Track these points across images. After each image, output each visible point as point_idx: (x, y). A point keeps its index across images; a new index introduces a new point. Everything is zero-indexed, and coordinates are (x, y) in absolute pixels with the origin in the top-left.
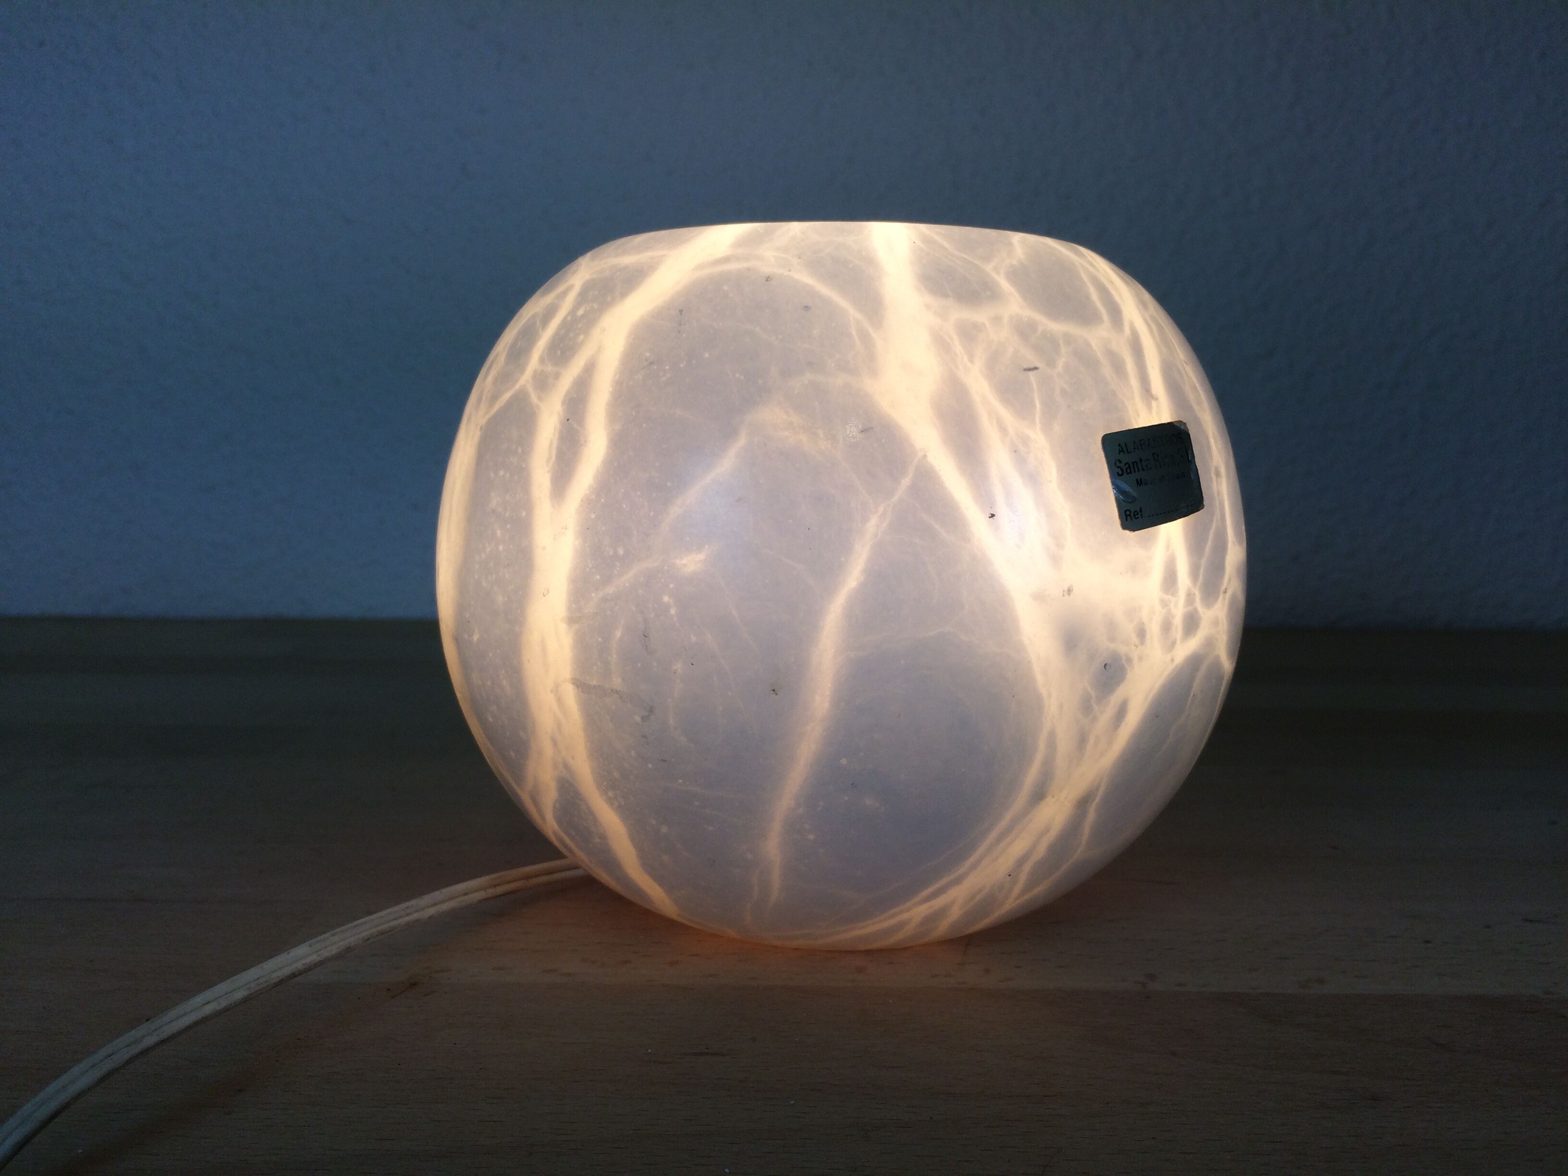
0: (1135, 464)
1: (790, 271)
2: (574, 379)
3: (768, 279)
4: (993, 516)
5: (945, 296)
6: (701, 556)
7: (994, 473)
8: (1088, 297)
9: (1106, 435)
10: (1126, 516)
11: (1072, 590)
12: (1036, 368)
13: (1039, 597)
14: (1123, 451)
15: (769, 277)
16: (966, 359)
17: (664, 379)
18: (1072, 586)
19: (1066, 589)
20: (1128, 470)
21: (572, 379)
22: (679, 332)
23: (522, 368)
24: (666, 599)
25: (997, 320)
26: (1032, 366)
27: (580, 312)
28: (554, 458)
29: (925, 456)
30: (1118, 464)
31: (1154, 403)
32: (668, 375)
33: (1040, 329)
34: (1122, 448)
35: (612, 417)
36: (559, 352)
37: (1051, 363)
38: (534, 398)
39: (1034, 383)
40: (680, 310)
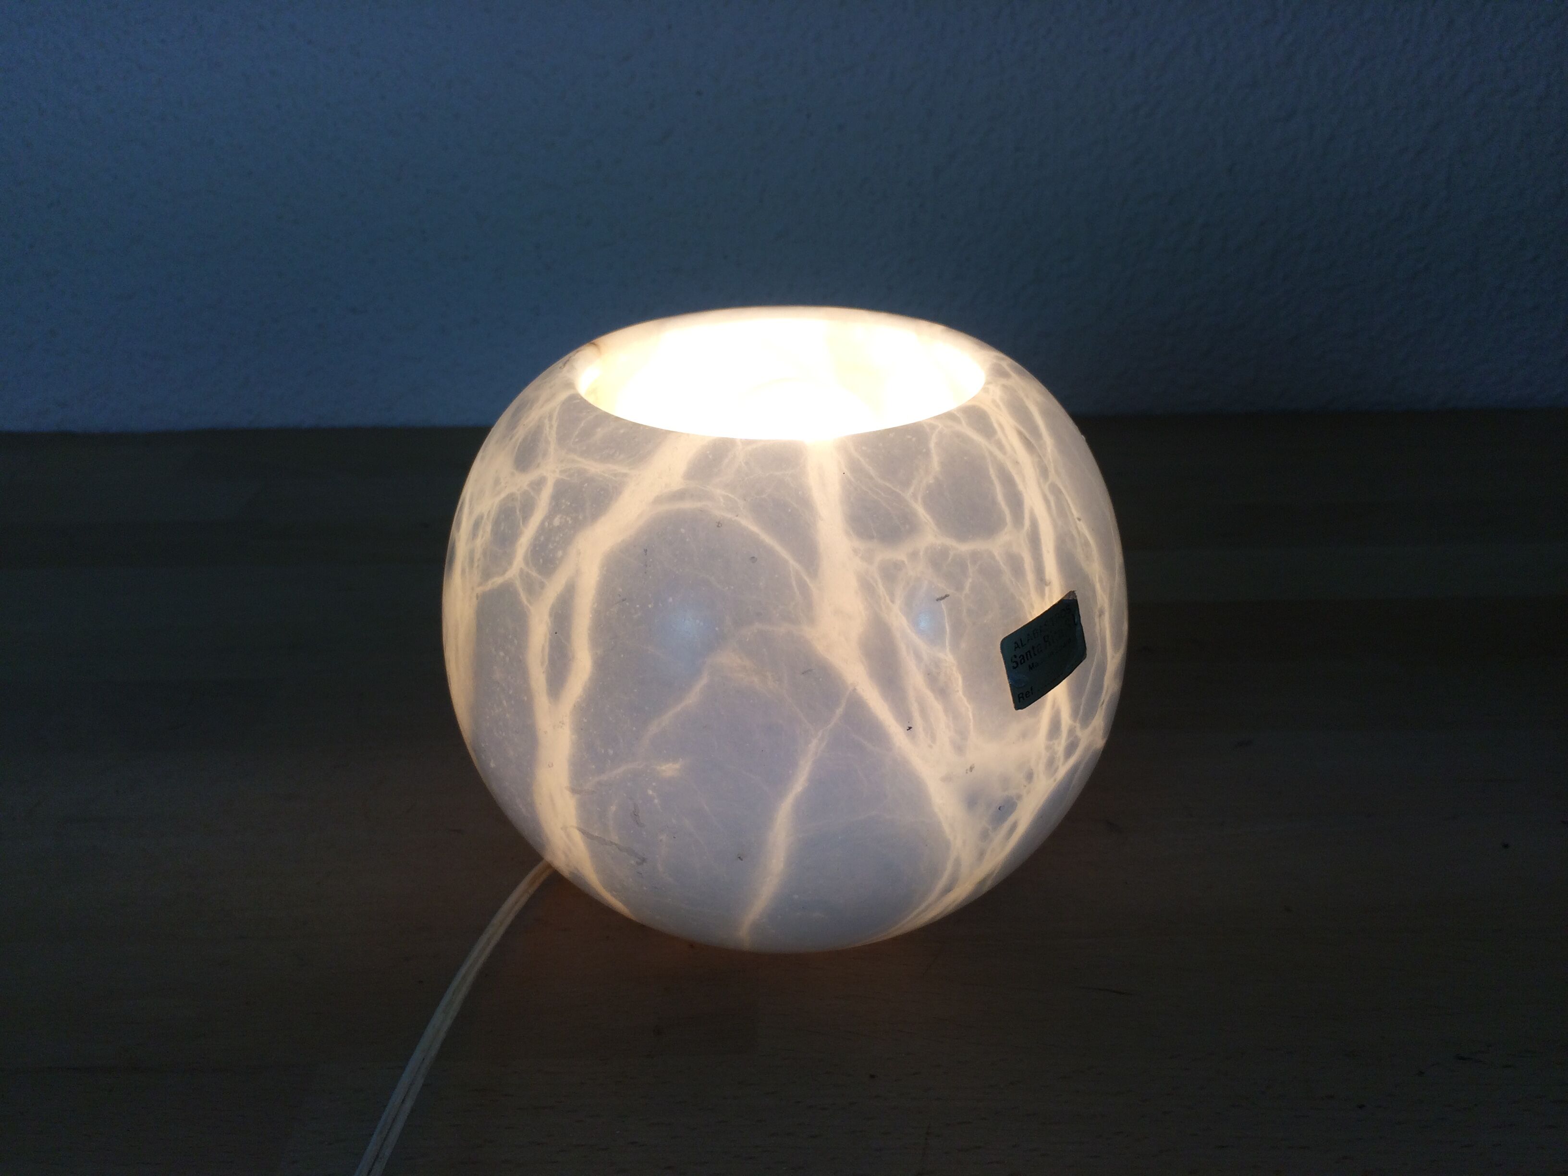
0: (1028, 653)
1: (737, 516)
2: (558, 595)
3: (719, 525)
4: (910, 728)
5: (871, 537)
6: (677, 766)
7: (911, 695)
8: (994, 502)
9: (1002, 641)
10: (1019, 698)
11: (974, 767)
12: (947, 596)
13: (947, 779)
14: (1018, 647)
15: (719, 523)
16: (888, 598)
17: (635, 616)
18: (973, 765)
19: (968, 767)
20: (1023, 661)
21: (556, 595)
22: (646, 573)
23: (509, 558)
24: (650, 792)
25: (914, 555)
26: (944, 595)
27: (557, 521)
28: (547, 663)
29: (855, 689)
30: (1014, 659)
31: (1047, 589)
32: (640, 614)
33: (952, 553)
34: (1017, 644)
35: (595, 642)
36: (541, 561)
37: (959, 588)
38: (523, 597)
39: (945, 610)
40: (644, 550)
